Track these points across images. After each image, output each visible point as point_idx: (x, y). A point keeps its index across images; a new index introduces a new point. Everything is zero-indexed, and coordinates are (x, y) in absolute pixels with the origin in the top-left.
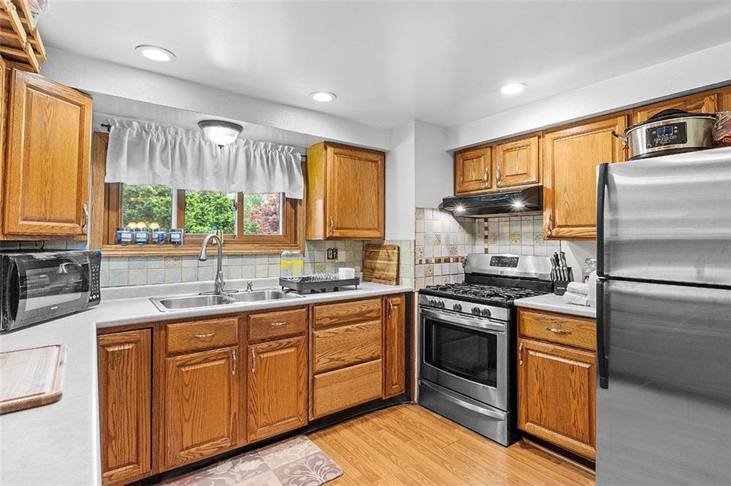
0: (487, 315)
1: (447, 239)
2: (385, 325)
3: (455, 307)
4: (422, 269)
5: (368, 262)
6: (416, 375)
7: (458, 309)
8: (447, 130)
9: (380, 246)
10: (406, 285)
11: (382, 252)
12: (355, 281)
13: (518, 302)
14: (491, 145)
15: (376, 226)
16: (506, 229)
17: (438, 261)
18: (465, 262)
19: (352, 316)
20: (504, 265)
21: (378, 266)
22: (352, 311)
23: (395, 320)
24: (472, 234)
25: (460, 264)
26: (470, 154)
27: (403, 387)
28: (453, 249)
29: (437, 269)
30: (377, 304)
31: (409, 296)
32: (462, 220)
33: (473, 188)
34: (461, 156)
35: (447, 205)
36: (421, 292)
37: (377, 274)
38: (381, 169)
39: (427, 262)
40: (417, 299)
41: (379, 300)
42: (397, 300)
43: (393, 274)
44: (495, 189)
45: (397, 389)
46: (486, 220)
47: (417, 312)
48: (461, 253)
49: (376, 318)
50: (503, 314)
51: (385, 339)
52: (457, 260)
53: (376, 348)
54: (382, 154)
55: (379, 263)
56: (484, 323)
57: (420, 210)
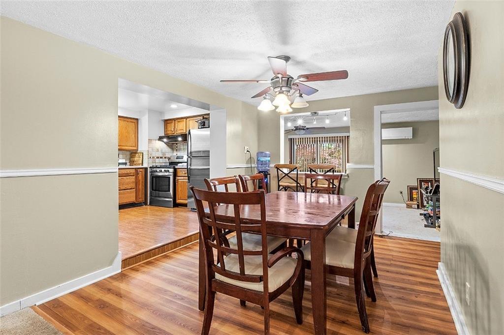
0: (168, 171)
1: (162, 150)
2: (137, 178)
3: (165, 170)
4: (151, 160)
5: (131, 159)
6: (149, 195)
7: (161, 171)
8: (161, 113)
9: (136, 153)
10: (145, 165)
11: (137, 155)
12: (126, 164)
13: (176, 167)
14: (174, 120)
15: (134, 145)
16: (182, 147)
17: (158, 158)
18: (169, 159)
19: (124, 174)
20: (180, 159)
21: (135, 160)
22: (123, 172)
23: (141, 177)
24: (173, 149)
25: (167, 159)
26: (168, 122)
27: (144, 199)
28: (164, 154)
29: (157, 160)
30: (133, 171)
31: (146, 169)
32: (168, 144)
33: (170, 133)
34: (167, 122)
35: (161, 138)
36: (150, 167)
37: (135, 163)
38: (136, 125)
39: (153, 158)
40: (149, 170)
41: (134, 170)
42: (141, 170)
43: (141, 162)
44: (175, 134)
45: (142, 200)
46: (177, 144)
47: (149, 174)
48: (168, 155)
49: (133, 176)
50: (171, 170)
51: (137, 183)
52: (166, 158)
53: (133, 186)
54: (137, 119)
55: (136, 159)
56: (167, 174)
57: (150, 140)
